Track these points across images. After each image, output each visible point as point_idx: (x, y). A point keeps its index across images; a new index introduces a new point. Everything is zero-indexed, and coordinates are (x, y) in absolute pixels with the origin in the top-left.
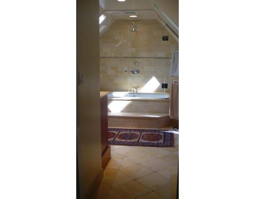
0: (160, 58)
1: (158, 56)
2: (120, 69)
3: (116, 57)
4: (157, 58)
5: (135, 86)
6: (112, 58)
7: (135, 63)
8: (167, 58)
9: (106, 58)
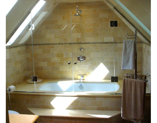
0: (107, 43)
1: (106, 41)
2: (64, 57)
3: (60, 44)
4: (104, 43)
5: (82, 74)
6: (56, 44)
7: (81, 50)
8: (115, 43)
9: (50, 44)
